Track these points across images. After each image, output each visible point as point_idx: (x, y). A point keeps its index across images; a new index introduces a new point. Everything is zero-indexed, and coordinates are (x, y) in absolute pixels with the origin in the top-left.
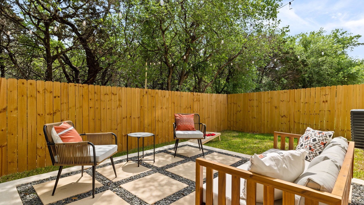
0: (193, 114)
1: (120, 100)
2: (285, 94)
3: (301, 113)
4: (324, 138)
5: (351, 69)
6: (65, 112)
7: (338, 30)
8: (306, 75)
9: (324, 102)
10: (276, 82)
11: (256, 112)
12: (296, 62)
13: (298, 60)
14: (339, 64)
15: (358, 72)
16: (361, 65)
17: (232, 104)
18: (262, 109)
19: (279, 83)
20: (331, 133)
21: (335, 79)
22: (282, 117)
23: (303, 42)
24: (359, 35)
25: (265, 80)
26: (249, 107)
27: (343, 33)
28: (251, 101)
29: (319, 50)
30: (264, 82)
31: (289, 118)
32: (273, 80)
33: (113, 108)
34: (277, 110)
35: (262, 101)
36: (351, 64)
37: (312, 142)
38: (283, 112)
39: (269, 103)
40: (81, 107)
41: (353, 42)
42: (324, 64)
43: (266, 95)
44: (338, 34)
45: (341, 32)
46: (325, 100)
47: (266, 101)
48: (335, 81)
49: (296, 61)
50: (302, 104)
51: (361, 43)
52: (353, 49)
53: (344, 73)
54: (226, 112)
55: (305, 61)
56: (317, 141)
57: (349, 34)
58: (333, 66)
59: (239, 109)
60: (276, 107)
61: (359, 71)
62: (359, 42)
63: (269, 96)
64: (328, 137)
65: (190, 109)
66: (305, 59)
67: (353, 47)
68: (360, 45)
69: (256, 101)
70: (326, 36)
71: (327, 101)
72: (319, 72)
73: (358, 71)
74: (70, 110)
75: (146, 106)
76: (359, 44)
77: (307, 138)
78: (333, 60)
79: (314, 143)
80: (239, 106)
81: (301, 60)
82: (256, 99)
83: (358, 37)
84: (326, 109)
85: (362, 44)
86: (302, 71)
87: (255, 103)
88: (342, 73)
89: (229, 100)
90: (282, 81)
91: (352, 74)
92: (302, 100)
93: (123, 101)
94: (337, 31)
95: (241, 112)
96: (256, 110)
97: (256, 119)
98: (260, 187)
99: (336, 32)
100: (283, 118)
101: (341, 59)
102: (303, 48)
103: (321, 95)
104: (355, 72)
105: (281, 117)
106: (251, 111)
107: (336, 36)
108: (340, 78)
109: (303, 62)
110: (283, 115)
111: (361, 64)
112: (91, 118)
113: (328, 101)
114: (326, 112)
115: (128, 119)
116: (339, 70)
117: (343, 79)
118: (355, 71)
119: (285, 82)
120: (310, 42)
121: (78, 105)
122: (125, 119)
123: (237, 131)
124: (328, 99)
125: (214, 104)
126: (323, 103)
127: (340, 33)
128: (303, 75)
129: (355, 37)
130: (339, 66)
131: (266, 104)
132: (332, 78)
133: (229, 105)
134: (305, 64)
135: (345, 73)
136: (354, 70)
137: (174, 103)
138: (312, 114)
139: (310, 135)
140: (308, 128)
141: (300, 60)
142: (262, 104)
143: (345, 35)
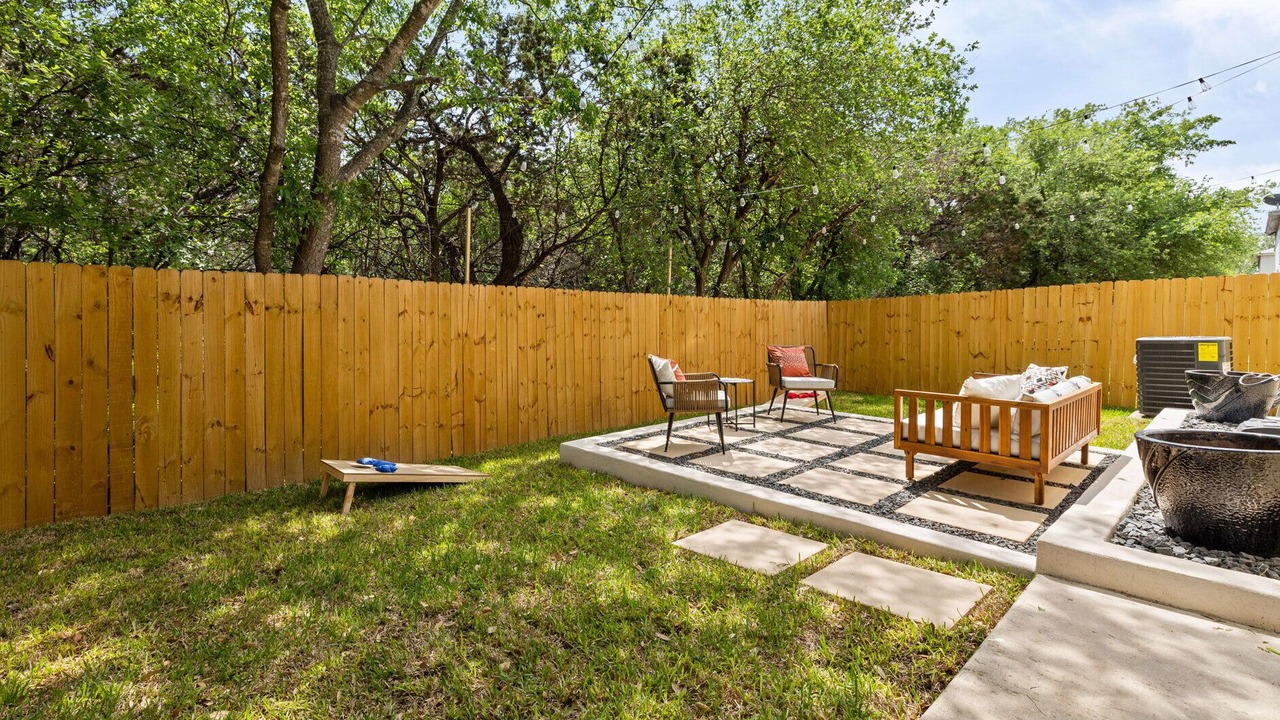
0: (803, 347)
1: (627, 320)
2: (983, 300)
3: (1024, 347)
4: (1053, 376)
5: (1182, 221)
6: (551, 343)
7: (1144, 103)
8: (1043, 242)
9: (1081, 319)
10: (952, 263)
11: (905, 346)
12: (1011, 207)
13: (1015, 200)
14: (1143, 206)
15: (1204, 229)
16: (1213, 210)
17: (842, 326)
18: (923, 339)
19: (961, 267)
20: (1064, 369)
21: (1133, 252)
22: (975, 357)
23: (1032, 146)
24: (1210, 116)
25: (920, 258)
26: (887, 332)
27: (1160, 114)
28: (892, 319)
29: (1082, 167)
30: (915, 263)
31: (992, 359)
32: (943, 258)
33: (618, 336)
34: (960, 341)
35: (923, 318)
36: (1185, 207)
37: (1035, 382)
38: (977, 344)
39: (941, 323)
40: (573, 334)
41: (1194, 139)
42: (1098, 207)
43: (932, 303)
44: (1145, 115)
45: (1154, 110)
46: (1084, 316)
47: (932, 319)
48: (1132, 259)
49: (1011, 204)
50: (1025, 325)
51: (1219, 140)
52: (1192, 158)
53: (1160, 232)
54: (826, 346)
55: (1038, 202)
56: (1044, 381)
57: (1178, 115)
58: (1126, 215)
59: (860, 338)
60: (959, 333)
61: (1207, 225)
62: (1211, 138)
63: (941, 306)
64: (1059, 374)
65: (748, 337)
66: (1039, 196)
67: (1194, 152)
68: (1215, 146)
69: (905, 318)
70: (1105, 124)
71: (1089, 319)
72: (1081, 231)
73: (1204, 226)
74: (558, 339)
75: (670, 332)
76: (1211, 143)
77: (1028, 378)
78: (1127, 196)
79: (1039, 384)
80: (860, 331)
81: (1024, 201)
82: (905, 312)
83: (1207, 120)
84: (1088, 337)
85: (1222, 142)
86: (1029, 232)
87: (903, 323)
88: (1154, 233)
89: (833, 315)
90: (968, 260)
91: (1185, 236)
92: (1026, 316)
93: (633, 321)
94: (1142, 106)
95: (867, 346)
96: (905, 341)
97: (905, 364)
98: (976, 408)
99: (1135, 110)
100: (977, 359)
101: (1152, 191)
102: (1034, 164)
103: (1076, 302)
104: (1194, 232)
105: (971, 357)
106: (892, 344)
107: (1137, 124)
108: (1146, 250)
109: (1032, 205)
110: (977, 352)
111: (1215, 204)
112: (586, 356)
113: (1093, 319)
114: (1089, 345)
115: (641, 359)
116: (1143, 227)
117: (1157, 250)
118: (1193, 228)
119: (980, 263)
120: (1054, 146)
121: (568, 332)
122: (636, 358)
123: (856, 392)
124: (1094, 314)
125: (798, 326)
126: (1081, 324)
127: (1150, 114)
128: (1033, 243)
129: (1201, 121)
130: (1146, 214)
131: (932, 326)
132: (1122, 247)
133: (834, 326)
134: (1038, 210)
135: (1164, 233)
136: (1190, 224)
137: (719, 325)
138: (1053, 349)
139: (1033, 374)
140: (1032, 365)
141: (1023, 199)
142: (923, 325)
143: (1165, 117)
